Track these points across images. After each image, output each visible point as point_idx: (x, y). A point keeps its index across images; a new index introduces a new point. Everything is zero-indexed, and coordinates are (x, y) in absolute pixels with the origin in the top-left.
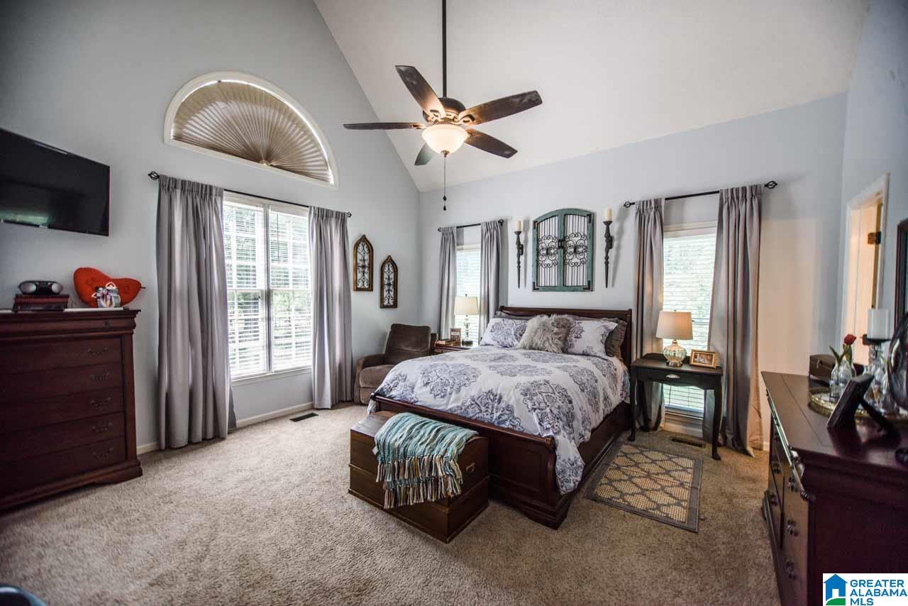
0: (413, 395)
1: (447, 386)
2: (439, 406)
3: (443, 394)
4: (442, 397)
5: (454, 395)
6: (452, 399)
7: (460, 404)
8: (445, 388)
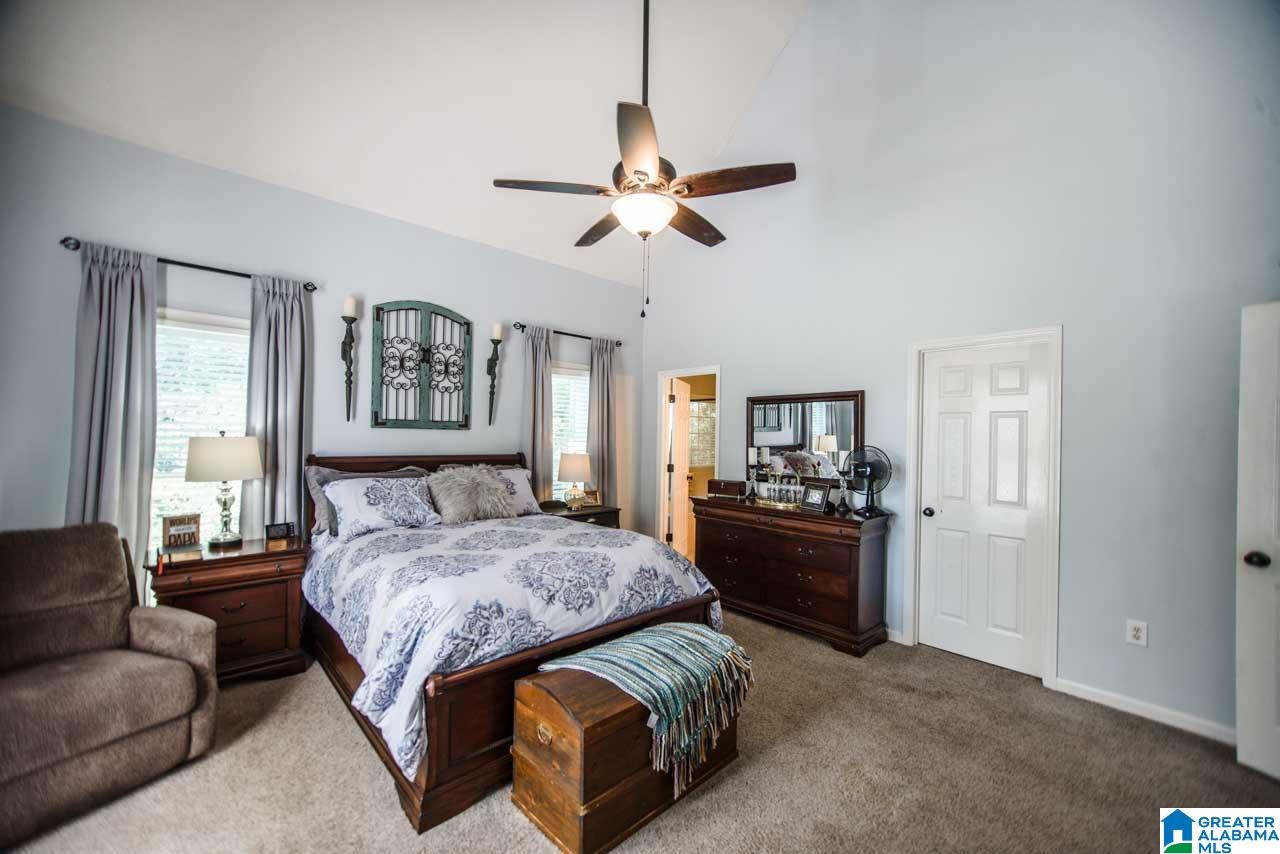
0: (539, 629)
1: (585, 586)
2: (592, 621)
3: (588, 602)
4: (590, 605)
5: (603, 594)
6: (604, 604)
7: (617, 603)
8: (585, 590)
